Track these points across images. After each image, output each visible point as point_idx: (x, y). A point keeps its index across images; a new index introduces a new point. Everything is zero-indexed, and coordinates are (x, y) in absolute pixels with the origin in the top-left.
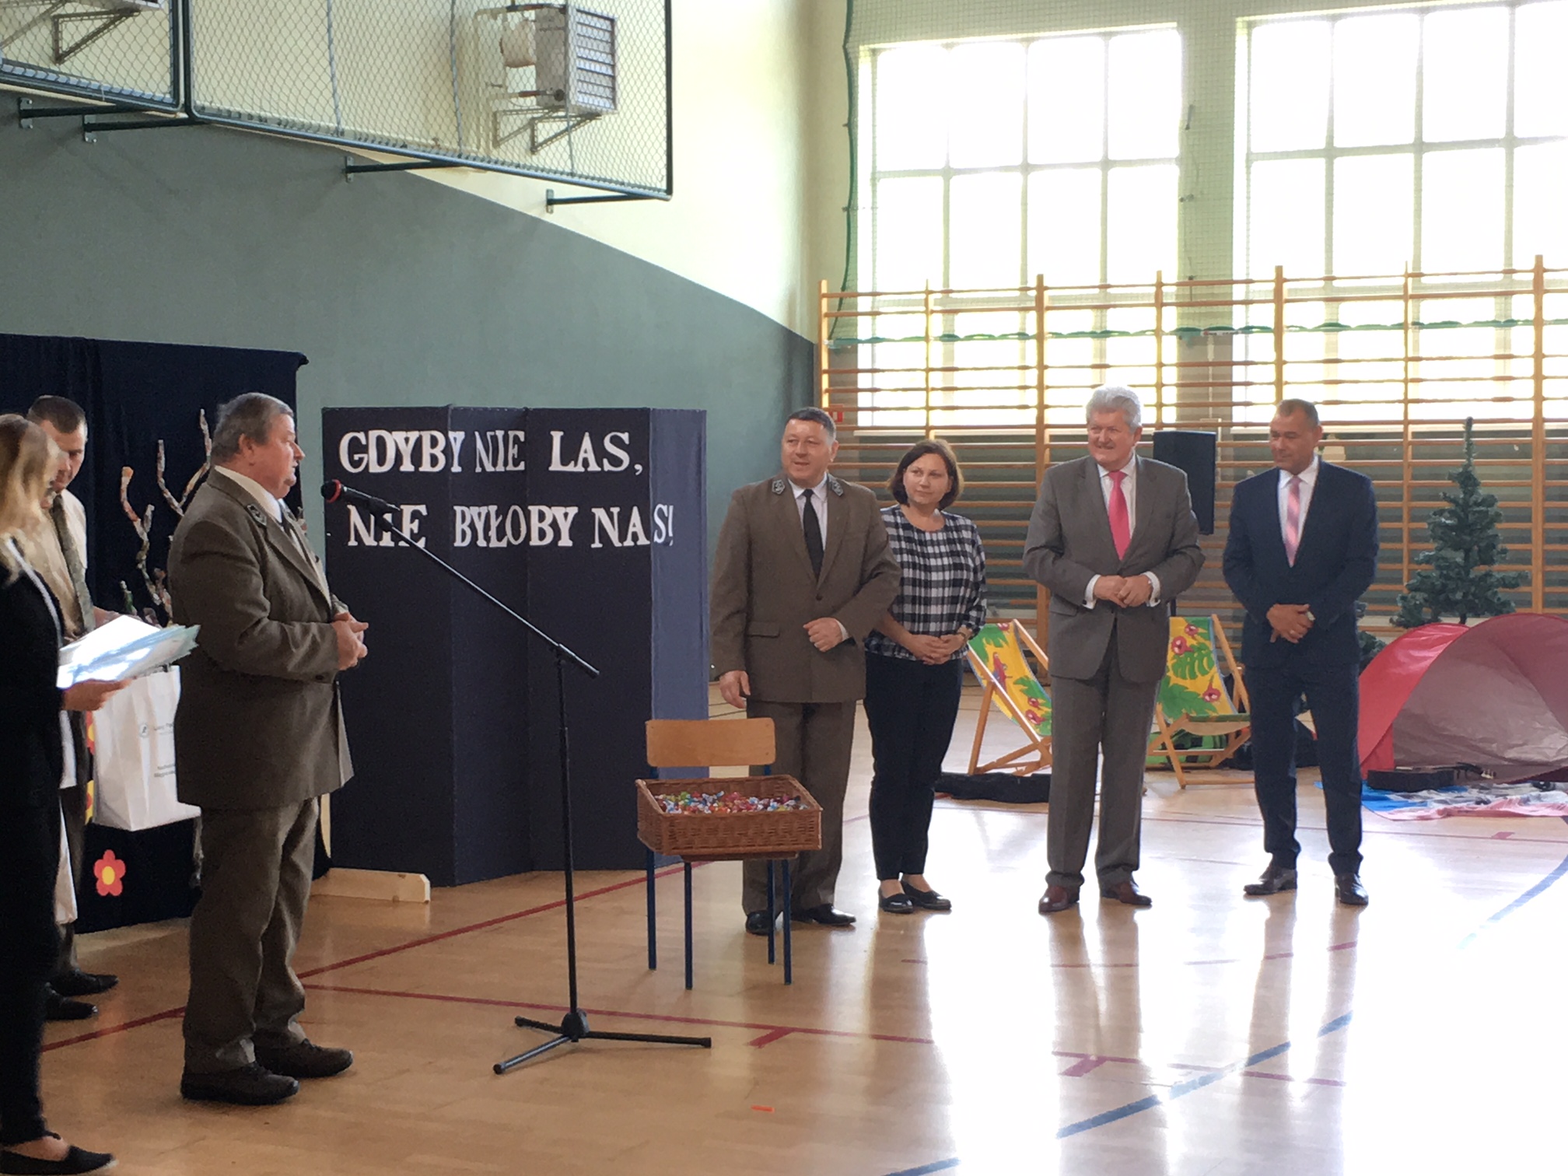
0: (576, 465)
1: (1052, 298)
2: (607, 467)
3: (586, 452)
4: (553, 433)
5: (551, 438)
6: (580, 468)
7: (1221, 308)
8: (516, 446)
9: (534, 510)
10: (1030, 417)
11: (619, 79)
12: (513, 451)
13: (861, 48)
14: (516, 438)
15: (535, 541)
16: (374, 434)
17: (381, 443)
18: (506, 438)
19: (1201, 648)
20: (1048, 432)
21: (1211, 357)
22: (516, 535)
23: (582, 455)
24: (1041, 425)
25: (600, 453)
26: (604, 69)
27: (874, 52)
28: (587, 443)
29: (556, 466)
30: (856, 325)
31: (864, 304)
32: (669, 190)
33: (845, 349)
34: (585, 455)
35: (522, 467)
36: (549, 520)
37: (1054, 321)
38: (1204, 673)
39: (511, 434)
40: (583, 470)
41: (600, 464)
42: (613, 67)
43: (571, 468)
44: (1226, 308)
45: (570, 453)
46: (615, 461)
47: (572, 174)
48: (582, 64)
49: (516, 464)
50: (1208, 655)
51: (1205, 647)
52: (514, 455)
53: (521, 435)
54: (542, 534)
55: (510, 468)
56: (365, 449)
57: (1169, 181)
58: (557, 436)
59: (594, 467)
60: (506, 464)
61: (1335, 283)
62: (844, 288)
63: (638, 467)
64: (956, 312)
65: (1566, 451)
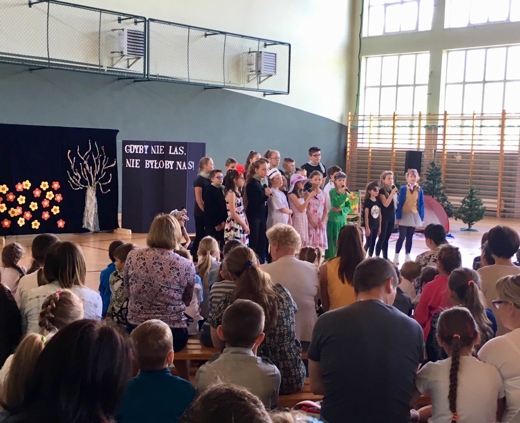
1: (397, 118)
3: (176, 150)
5: (169, 147)
7: (435, 121)
9: (166, 161)
10: (390, 146)
13: (362, 57)
16: (131, 146)
18: (159, 148)
20: (395, 150)
22: (162, 166)
24: (393, 148)
27: (367, 58)
29: (170, 153)
30: (358, 123)
31: (360, 118)
32: (288, 92)
33: (355, 129)
35: (163, 153)
36: (169, 163)
37: (397, 123)
40: (175, 154)
41: (178, 153)
42: (275, 65)
44: (437, 121)
45: (173, 151)
46: (181, 152)
47: (258, 89)
50: (357, 201)
52: (161, 151)
53: (163, 147)
54: (167, 166)
56: (129, 148)
62: (355, 114)
63: (185, 154)
65: (512, 159)
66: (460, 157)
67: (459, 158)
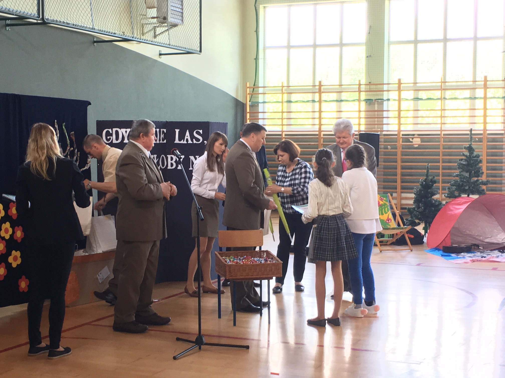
0: (184, 141)
1: (324, 89)
2: (195, 142)
3: (187, 136)
4: (176, 130)
5: (175, 131)
6: (185, 142)
7: (380, 93)
8: (163, 134)
9: (169, 156)
10: (317, 128)
11: (184, 14)
12: (162, 136)
13: (261, 6)
14: (163, 131)
15: (169, 167)
16: (114, 130)
17: (117, 133)
18: (160, 131)
19: (385, 204)
20: (322, 133)
21: (376, 109)
22: (163, 165)
23: (186, 138)
24: (320, 131)
25: (192, 137)
26: (180, 10)
27: (264, 7)
28: (188, 133)
29: (177, 141)
30: (258, 97)
31: (261, 90)
32: (201, 51)
33: (255, 105)
34: (187, 138)
35: (165, 141)
36: (174, 160)
37: (325, 96)
38: (386, 213)
39: (162, 130)
40: (186, 143)
41: (192, 141)
42: (182, 9)
43: (182, 142)
44: (382, 93)
45: (182, 137)
46: (198, 140)
47: (169, 45)
48: (173, 8)
49: (163, 140)
50: (387, 207)
51: (386, 204)
52: (162, 137)
53: (165, 130)
54: (172, 165)
55: (161, 142)
56: (111, 135)
57: (362, 52)
58: (177, 131)
59: (190, 142)
60: (160, 140)
61: (418, 85)
62: (254, 85)
63: (205, 142)
64: (291, 93)
65: (494, 140)
66: (419, 140)
67: (417, 141)
